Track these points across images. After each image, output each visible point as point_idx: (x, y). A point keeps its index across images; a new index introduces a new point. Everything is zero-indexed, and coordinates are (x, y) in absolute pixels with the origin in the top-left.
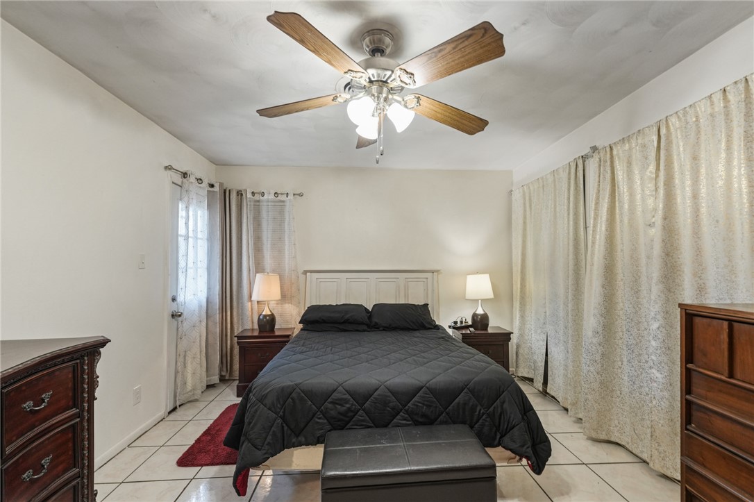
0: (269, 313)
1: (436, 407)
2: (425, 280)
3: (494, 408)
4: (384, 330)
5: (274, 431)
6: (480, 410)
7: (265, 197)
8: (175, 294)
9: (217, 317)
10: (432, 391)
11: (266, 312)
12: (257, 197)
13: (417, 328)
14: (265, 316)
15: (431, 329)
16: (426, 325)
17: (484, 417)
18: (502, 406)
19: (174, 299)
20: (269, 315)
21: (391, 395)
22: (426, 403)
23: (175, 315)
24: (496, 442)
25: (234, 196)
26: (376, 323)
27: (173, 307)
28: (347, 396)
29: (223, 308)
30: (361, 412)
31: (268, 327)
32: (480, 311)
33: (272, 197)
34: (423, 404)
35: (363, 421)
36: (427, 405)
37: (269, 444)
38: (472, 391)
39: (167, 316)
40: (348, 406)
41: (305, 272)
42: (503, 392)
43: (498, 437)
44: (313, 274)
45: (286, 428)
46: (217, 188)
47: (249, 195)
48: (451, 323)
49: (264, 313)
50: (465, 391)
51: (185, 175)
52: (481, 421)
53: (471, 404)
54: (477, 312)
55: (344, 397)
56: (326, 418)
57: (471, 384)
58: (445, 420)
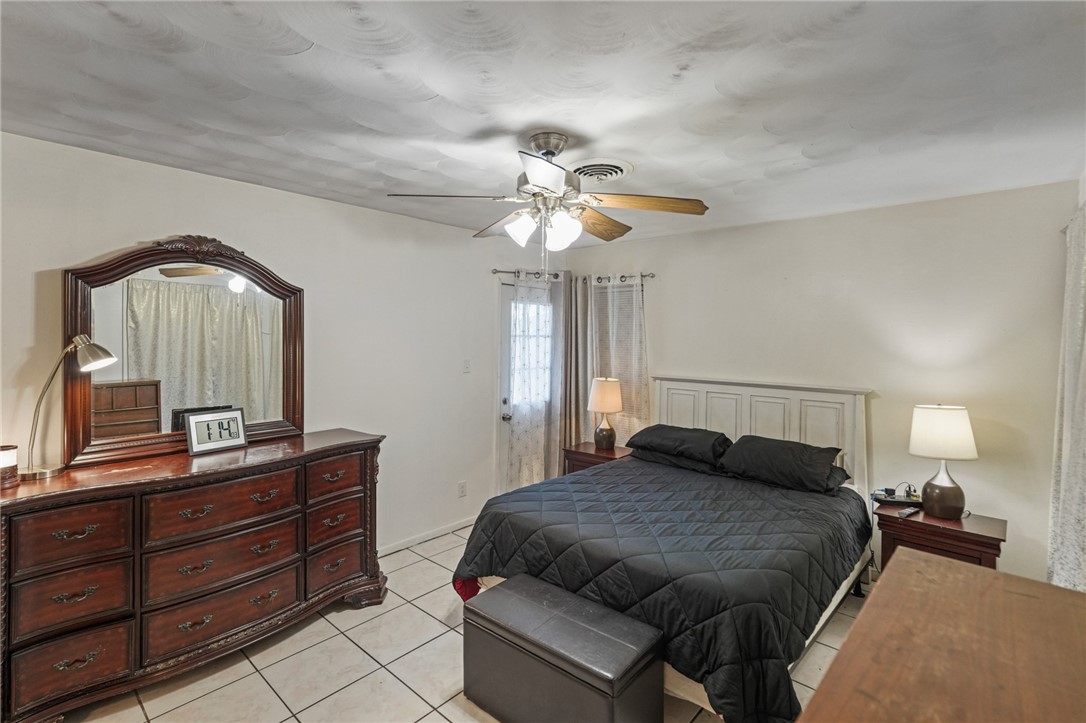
0: (608, 427)
1: (629, 592)
2: (838, 406)
3: (704, 626)
4: (734, 477)
5: (482, 554)
6: (684, 621)
7: (611, 283)
8: (506, 396)
9: (558, 423)
10: (630, 571)
11: (604, 425)
12: (604, 283)
13: (789, 485)
14: (602, 430)
15: (819, 492)
16: (808, 484)
17: (688, 632)
18: (716, 628)
19: (505, 402)
20: (606, 430)
21: (583, 557)
22: (617, 582)
23: (506, 418)
24: (699, 675)
25: (580, 283)
26: (722, 464)
27: (505, 410)
28: (543, 542)
29: (566, 414)
30: (553, 564)
31: (604, 443)
32: (943, 481)
33: (617, 282)
34: (615, 583)
35: (553, 575)
36: (618, 585)
37: (476, 563)
38: (679, 589)
39: (496, 418)
40: (542, 553)
41: (655, 379)
42: (725, 609)
43: (703, 670)
44: (663, 382)
45: (495, 554)
46: (561, 278)
47: (594, 282)
48: (879, 489)
49: (601, 427)
50: (668, 586)
51: (517, 273)
52: (682, 636)
53: (671, 607)
54: (937, 482)
55: (541, 541)
56: (524, 558)
57: (679, 581)
58: (637, 613)
